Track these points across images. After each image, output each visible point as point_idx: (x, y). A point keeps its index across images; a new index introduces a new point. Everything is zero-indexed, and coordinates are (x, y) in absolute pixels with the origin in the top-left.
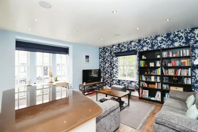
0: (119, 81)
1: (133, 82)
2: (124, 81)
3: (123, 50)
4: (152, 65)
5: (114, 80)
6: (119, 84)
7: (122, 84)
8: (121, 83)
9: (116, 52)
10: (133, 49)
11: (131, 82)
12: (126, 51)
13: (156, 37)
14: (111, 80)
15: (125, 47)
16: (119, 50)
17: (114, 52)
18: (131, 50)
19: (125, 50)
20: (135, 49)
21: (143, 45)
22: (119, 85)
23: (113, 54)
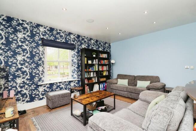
0: (51, 85)
1: (72, 81)
2: (60, 83)
3: (59, 39)
4: (90, 62)
5: (41, 85)
6: (50, 90)
7: (57, 88)
8: (55, 87)
9: (45, 37)
10: (72, 43)
11: (70, 82)
12: (63, 42)
13: (91, 39)
14: (33, 87)
15: (61, 36)
16: (52, 38)
17: (42, 37)
18: (69, 43)
19: (61, 40)
20: (75, 44)
21: (81, 42)
22: (52, 91)
23: (39, 40)
